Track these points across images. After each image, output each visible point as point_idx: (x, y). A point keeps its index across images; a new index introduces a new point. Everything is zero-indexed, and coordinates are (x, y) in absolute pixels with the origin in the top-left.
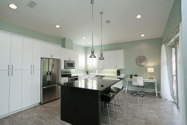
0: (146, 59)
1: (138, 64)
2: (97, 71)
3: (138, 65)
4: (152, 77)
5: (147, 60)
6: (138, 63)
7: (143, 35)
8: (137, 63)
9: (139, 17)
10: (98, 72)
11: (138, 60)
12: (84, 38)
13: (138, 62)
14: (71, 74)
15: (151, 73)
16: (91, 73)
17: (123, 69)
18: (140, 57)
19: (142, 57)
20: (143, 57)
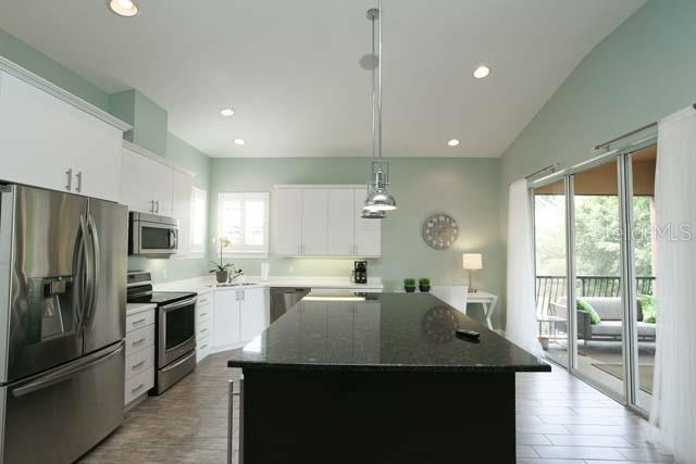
0: (453, 225)
1: (431, 242)
2: (265, 268)
3: (430, 244)
4: (475, 285)
5: (457, 228)
6: (430, 238)
7: (454, 143)
8: (424, 236)
9: (482, 72)
10: (270, 274)
11: (430, 225)
12: (227, 112)
13: (430, 234)
14: (149, 287)
15: (471, 273)
16: (242, 279)
17: (377, 259)
18: (438, 216)
19: (442, 219)
20: (446, 217)
